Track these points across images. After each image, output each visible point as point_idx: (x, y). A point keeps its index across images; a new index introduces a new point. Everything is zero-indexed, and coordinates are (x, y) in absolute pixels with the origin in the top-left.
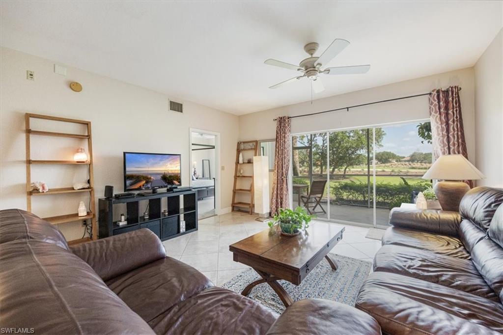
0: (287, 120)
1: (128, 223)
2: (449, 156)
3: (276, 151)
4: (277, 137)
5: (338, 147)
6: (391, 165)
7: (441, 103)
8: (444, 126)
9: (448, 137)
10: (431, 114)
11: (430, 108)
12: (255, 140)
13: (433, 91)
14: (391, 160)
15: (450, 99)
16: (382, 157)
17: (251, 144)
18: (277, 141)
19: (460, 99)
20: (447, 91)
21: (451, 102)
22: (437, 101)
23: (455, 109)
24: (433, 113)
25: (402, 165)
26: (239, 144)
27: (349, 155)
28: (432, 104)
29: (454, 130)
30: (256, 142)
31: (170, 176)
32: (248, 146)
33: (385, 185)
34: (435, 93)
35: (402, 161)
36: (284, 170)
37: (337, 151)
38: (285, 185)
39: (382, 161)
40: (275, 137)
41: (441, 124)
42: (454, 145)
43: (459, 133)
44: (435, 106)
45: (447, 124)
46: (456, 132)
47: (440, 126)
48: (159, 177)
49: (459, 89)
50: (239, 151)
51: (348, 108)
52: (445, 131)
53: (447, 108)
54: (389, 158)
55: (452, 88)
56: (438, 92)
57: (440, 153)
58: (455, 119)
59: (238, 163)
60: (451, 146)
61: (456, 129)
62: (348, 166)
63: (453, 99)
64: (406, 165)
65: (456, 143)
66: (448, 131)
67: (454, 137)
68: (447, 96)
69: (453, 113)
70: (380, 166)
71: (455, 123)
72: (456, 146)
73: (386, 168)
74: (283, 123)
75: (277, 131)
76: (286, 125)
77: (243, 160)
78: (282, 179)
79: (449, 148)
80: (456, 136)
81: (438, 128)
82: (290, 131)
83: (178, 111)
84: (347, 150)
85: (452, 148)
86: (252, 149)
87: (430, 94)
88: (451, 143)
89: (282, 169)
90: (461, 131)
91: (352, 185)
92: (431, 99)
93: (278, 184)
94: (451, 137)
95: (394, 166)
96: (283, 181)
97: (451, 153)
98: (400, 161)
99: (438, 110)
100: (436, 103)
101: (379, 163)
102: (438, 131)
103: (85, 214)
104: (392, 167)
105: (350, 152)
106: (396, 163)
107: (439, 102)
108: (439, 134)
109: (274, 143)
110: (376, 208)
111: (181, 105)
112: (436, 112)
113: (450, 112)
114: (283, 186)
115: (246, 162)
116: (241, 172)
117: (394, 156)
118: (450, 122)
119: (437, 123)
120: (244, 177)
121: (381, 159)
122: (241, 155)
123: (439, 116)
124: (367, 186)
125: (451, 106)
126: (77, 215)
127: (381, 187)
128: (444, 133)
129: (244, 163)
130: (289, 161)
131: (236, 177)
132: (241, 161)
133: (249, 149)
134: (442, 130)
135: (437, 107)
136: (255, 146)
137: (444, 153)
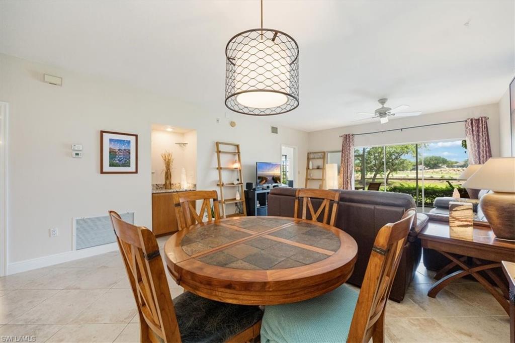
0: (351, 137)
1: (261, 206)
2: (480, 165)
3: (342, 160)
4: (343, 149)
5: (381, 153)
6: (441, 171)
7: (474, 128)
8: (476, 144)
9: (479, 152)
10: (466, 135)
11: (466, 131)
12: (322, 151)
13: (468, 119)
14: (440, 165)
15: (481, 125)
16: (430, 162)
17: (320, 154)
18: (342, 152)
19: (488, 125)
20: (479, 120)
21: (481, 128)
22: (471, 126)
23: (484, 133)
24: (468, 135)
25: (454, 170)
26: (308, 154)
27: (392, 160)
28: (467, 128)
29: (483, 146)
30: (324, 152)
31: (276, 178)
32: (317, 156)
33: (433, 188)
34: (469, 121)
35: (454, 166)
36: (349, 174)
37: (379, 156)
38: (349, 185)
39: (430, 167)
40: (341, 149)
41: (474, 142)
42: (483, 157)
43: (487, 149)
44: (469, 130)
45: (478, 142)
46: (485, 149)
47: (473, 144)
48: (271, 178)
49: (487, 119)
50: (309, 159)
51: (402, 129)
52: (477, 147)
53: (478, 131)
54: (438, 163)
55: (482, 118)
56: (472, 120)
57: (473, 163)
58: (484, 139)
59: (309, 169)
60: (481, 158)
61: (485, 146)
62: (391, 171)
63: (482, 125)
64: (459, 171)
65: (485, 156)
66: (479, 147)
67: (483, 152)
68: (479, 123)
69: (483, 135)
70: (428, 172)
71: (484, 142)
72: (485, 158)
73: (435, 174)
74: (347, 139)
75: (343, 145)
76: (351, 140)
77: (313, 166)
78: (347, 181)
79: (480, 159)
80: (485, 151)
81: (471, 145)
82: (353, 145)
83: (275, 133)
84: (391, 155)
85: (482, 159)
86: (320, 158)
87: (466, 121)
88: (481, 156)
89: (347, 173)
90: (488, 148)
91: (402, 188)
92: (467, 125)
93: (344, 184)
94: (481, 152)
95: (444, 172)
96: (348, 182)
97: (481, 162)
98: (452, 167)
99: (471, 133)
100: (470, 127)
101: (426, 168)
102: (471, 147)
103: (239, 199)
104: (442, 173)
105: (393, 157)
106: (447, 168)
107: (472, 127)
108: (472, 150)
109: (341, 153)
110: (425, 207)
111: (277, 128)
112: (470, 134)
113: (481, 134)
114: (348, 186)
115: (316, 167)
116: (312, 175)
117: (444, 162)
118: (481, 141)
119: (471, 141)
120: (314, 179)
121: (428, 164)
122: (311, 163)
123: (472, 137)
124: (415, 189)
125: (481, 130)
126: (235, 199)
127: (428, 189)
128: (476, 149)
129: (313, 169)
130: (352, 167)
131: (307, 179)
132: (311, 167)
133: (318, 158)
134: (475, 147)
135: (471, 131)
136: (323, 156)
137: (476, 163)
